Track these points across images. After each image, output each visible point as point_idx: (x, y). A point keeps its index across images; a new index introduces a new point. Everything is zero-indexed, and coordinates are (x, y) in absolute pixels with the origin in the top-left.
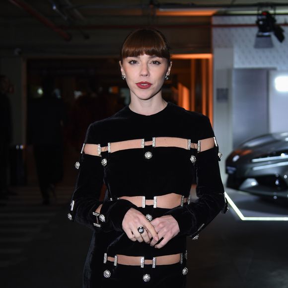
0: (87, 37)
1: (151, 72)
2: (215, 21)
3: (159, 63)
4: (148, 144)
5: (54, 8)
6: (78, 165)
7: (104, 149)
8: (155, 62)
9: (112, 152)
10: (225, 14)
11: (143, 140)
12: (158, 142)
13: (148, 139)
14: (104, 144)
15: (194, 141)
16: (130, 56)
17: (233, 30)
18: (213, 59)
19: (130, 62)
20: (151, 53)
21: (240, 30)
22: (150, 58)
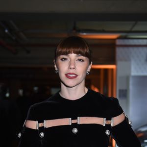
0: (28, 52)
1: (77, 67)
2: (118, 42)
3: (83, 61)
4: (74, 121)
5: (6, 31)
6: (20, 135)
7: (40, 125)
8: (80, 60)
9: (47, 127)
10: (125, 38)
11: (71, 119)
12: (82, 120)
13: (74, 118)
14: (41, 121)
15: (109, 119)
16: (62, 55)
17: (131, 49)
18: (116, 68)
19: (62, 59)
20: (77, 53)
21: (135, 49)
22: (76, 56)
